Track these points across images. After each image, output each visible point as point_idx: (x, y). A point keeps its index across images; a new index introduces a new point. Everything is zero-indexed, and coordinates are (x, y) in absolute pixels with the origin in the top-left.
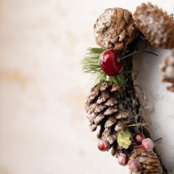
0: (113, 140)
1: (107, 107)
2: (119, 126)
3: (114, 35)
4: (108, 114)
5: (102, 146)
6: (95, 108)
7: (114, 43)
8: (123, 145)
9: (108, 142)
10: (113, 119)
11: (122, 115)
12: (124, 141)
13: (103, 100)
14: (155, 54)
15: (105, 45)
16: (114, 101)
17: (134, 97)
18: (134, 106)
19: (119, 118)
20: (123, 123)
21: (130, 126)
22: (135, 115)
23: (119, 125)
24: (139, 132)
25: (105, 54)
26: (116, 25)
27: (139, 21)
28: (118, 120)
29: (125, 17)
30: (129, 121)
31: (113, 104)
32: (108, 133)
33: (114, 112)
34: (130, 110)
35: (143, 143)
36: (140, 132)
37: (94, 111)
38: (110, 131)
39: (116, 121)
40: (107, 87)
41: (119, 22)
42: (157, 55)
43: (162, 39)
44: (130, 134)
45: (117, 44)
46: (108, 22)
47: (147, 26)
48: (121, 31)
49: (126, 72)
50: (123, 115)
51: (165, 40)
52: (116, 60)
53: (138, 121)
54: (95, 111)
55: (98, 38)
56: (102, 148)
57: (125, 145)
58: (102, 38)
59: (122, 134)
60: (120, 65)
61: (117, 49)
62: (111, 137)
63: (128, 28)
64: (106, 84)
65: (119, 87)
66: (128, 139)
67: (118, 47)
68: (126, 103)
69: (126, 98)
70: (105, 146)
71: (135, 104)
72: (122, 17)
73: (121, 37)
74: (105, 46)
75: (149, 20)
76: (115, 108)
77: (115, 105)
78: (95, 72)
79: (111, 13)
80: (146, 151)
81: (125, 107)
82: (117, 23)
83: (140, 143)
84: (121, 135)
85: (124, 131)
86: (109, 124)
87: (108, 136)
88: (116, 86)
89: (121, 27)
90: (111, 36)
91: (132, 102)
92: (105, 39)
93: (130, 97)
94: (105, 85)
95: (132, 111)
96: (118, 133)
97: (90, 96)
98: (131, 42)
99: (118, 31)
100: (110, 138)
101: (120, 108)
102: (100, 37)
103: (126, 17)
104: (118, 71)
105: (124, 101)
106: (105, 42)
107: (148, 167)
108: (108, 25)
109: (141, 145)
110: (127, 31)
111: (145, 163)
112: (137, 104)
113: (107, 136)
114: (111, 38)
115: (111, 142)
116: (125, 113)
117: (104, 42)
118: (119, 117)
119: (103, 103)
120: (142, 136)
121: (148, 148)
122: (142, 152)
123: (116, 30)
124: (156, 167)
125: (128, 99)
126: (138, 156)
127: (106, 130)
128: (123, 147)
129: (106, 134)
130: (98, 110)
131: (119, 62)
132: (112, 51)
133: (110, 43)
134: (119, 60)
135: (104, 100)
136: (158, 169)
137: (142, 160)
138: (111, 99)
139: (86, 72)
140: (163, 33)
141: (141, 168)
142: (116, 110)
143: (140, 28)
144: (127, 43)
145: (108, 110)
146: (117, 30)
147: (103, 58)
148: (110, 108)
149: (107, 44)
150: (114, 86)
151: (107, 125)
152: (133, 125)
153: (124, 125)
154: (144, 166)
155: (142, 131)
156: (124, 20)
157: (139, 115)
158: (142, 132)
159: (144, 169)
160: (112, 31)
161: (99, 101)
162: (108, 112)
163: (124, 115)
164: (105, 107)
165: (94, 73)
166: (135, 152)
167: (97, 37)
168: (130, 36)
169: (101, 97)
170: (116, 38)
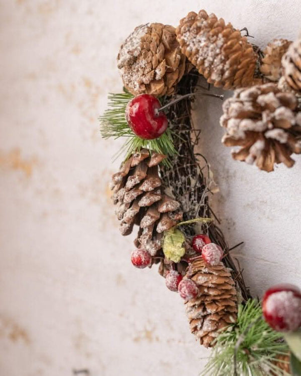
0: (156, 249)
1: (144, 193)
3: (147, 70)
4: (145, 205)
5: (137, 258)
6: (124, 196)
7: (148, 83)
8: (172, 256)
9: (147, 253)
10: (155, 214)
11: (167, 205)
12: (174, 250)
13: (135, 182)
14: (218, 97)
15: (135, 87)
16: (154, 182)
17: (194, 174)
18: (193, 190)
19: (163, 211)
20: (170, 218)
21: (182, 223)
22: (195, 205)
23: (163, 222)
24: (201, 232)
25: (133, 103)
26: (150, 53)
27: (185, 44)
28: (162, 214)
29: (164, 37)
30: (180, 215)
31: (153, 187)
32: (147, 237)
33: (153, 200)
34: (187, 196)
35: (203, 252)
36: (204, 232)
37: (122, 200)
38: (151, 233)
39: (159, 216)
40: (141, 158)
41: (153, 47)
43: (222, 72)
44: (183, 237)
45: (154, 85)
46: (136, 49)
47: (197, 51)
48: (159, 62)
49: (177, 133)
50: (170, 206)
51: (227, 74)
52: (151, 112)
53: (201, 214)
54: (124, 201)
56: (139, 263)
57: (175, 255)
58: (129, 76)
59: (171, 237)
60: (161, 119)
61: (156, 93)
62: (153, 243)
63: (170, 56)
64: (140, 154)
65: (162, 158)
66: (180, 245)
67: (156, 89)
68: (179, 184)
69: (180, 177)
70: (143, 260)
71: (195, 186)
72: (159, 38)
73: (160, 72)
74: (135, 89)
75: (200, 41)
76: (157, 195)
77: (156, 189)
79: (142, 33)
80: (208, 265)
81: (178, 192)
82: (152, 49)
83: (199, 252)
84: (170, 239)
85: (175, 232)
87: (147, 242)
88: (155, 157)
89: (158, 55)
90: (142, 72)
91: (189, 183)
92: (133, 78)
93: (186, 174)
94: (138, 155)
95: (190, 197)
96: (165, 237)
97: (114, 176)
98: (179, 80)
99: (154, 62)
100: (151, 246)
101: (166, 194)
102: (127, 74)
103: (166, 38)
104: (157, 130)
105: (177, 182)
106: (135, 83)
107: (212, 293)
108: (136, 53)
109: (201, 256)
110: (168, 63)
111: (205, 285)
112: (198, 185)
113: (145, 242)
114: (144, 76)
115: (153, 252)
116: (174, 201)
117: (132, 83)
118: (163, 209)
119: (136, 187)
120: (204, 240)
121: (211, 260)
122: (203, 267)
123: (149, 61)
124: (227, 291)
125: (183, 178)
126: (195, 274)
127: (146, 231)
128: (172, 259)
129: (144, 238)
130: (128, 199)
131: (157, 114)
133: (142, 84)
135: (138, 182)
136: (230, 295)
137: (201, 279)
138: (151, 179)
140: (223, 62)
141: (199, 295)
142: (157, 198)
143: (187, 54)
144: (172, 83)
145: (144, 197)
146: (151, 62)
147: (130, 110)
148: (148, 194)
149: (138, 86)
150: (153, 158)
151: (143, 224)
153: (171, 223)
154: (206, 290)
155: (208, 231)
156: (164, 44)
157: (202, 203)
158: (208, 234)
159: (206, 295)
160: (144, 63)
161: (130, 184)
162: (144, 202)
163: (172, 205)
164: (140, 193)
166: (191, 269)
167: (123, 76)
168: (175, 69)
169: (132, 176)
170: (151, 75)
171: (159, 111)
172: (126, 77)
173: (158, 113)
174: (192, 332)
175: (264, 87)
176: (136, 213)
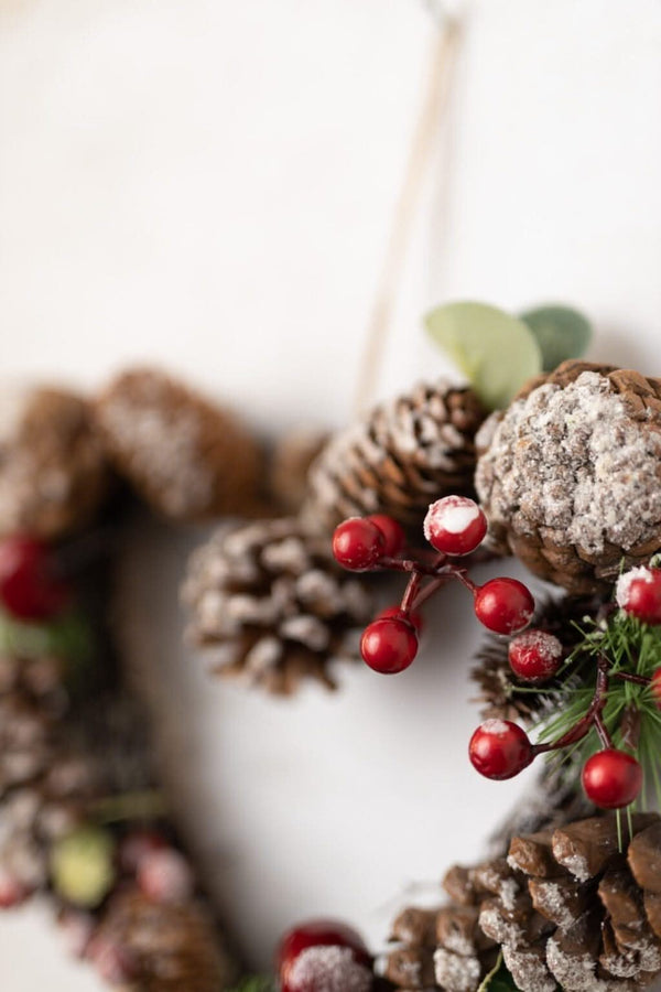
0: (41, 870)
175: (281, 526)
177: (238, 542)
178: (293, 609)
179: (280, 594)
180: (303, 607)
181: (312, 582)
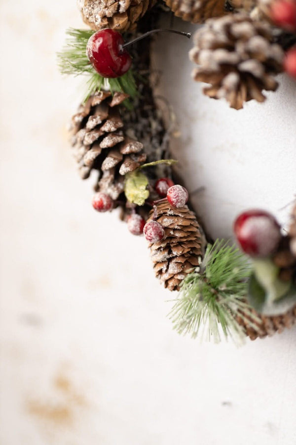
0: (118, 192)
1: (106, 134)
2: (126, 167)
3: (110, 2)
4: (107, 146)
5: (99, 202)
6: (84, 137)
7: (111, 16)
8: (135, 200)
9: (109, 197)
10: (117, 156)
11: (131, 146)
12: (137, 192)
13: (97, 122)
14: (185, 35)
15: (96, 21)
16: (117, 123)
17: (155, 117)
18: (154, 133)
19: (126, 153)
20: (133, 160)
21: (145, 165)
22: (156, 148)
23: (127, 163)
24: (163, 176)
25: (96, 37)
28: (126, 156)
30: (144, 156)
31: (115, 128)
32: (109, 180)
33: (116, 141)
34: (148, 139)
35: (168, 194)
36: (166, 176)
37: (82, 142)
38: (112, 176)
39: (121, 158)
40: (102, 97)
42: (189, 37)
43: (192, 3)
44: (146, 179)
45: (117, 19)
49: (138, 73)
50: (133, 147)
51: (198, 5)
52: (115, 47)
53: (163, 157)
54: (85, 143)
55: (84, 9)
56: (100, 207)
57: (139, 198)
58: (90, 8)
59: (134, 181)
60: (124, 56)
61: (119, 28)
62: (115, 186)
64: (102, 93)
65: (124, 97)
66: (144, 187)
67: (119, 23)
68: (140, 127)
69: (140, 119)
70: (105, 203)
71: (157, 129)
73: (124, 4)
74: (97, 24)
76: (119, 136)
77: (118, 130)
78: (81, 74)
80: (174, 207)
81: (139, 134)
83: (163, 195)
84: (132, 182)
85: (137, 175)
86: (108, 164)
87: (109, 185)
88: (118, 96)
90: (105, 4)
91: (150, 125)
92: (96, 10)
93: (147, 117)
94: (100, 94)
95: (151, 140)
96: (127, 180)
97: (74, 117)
98: (143, 14)
100: (113, 189)
101: (128, 136)
102: (87, 7)
104: (121, 67)
105: (137, 124)
106: (96, 17)
107: (178, 235)
109: (166, 198)
111: (171, 227)
112: (160, 128)
113: (107, 185)
114: (106, 9)
115: (115, 195)
116: (138, 143)
117: (94, 15)
118: (127, 150)
119: (97, 128)
120: (168, 183)
121: (177, 201)
122: (168, 209)
124: (193, 233)
125: (144, 121)
126: (160, 216)
127: (106, 174)
128: (136, 202)
129: (106, 181)
130: (89, 140)
131: (121, 51)
132: (109, 31)
133: (104, 17)
134: (121, 47)
135: (100, 122)
136: (196, 237)
137: (167, 222)
138: (113, 119)
139: (66, 72)
141: (165, 237)
142: (120, 139)
144: (136, 17)
145: (107, 138)
147: (93, 45)
148: (110, 135)
149: (99, 20)
150: (116, 97)
151: (105, 166)
152: (152, 164)
153: (135, 164)
154: (172, 233)
157: (164, 147)
158: (170, 177)
159: (172, 237)
161: (91, 124)
162: (106, 143)
163: (136, 146)
164: (102, 134)
165: (78, 75)
166: (156, 211)
167: (82, 9)
168: (139, 2)
169: (94, 116)
170: (114, 8)
171: (123, 47)
172: (87, 10)
173: (122, 49)
174: (157, 276)
175: (239, 17)
176: (98, 154)
177: (218, 24)
178: (247, 56)
179: (240, 48)
180: (251, 55)
181: (257, 42)
